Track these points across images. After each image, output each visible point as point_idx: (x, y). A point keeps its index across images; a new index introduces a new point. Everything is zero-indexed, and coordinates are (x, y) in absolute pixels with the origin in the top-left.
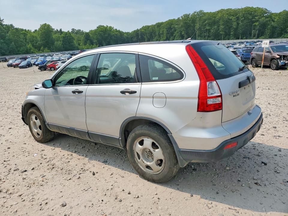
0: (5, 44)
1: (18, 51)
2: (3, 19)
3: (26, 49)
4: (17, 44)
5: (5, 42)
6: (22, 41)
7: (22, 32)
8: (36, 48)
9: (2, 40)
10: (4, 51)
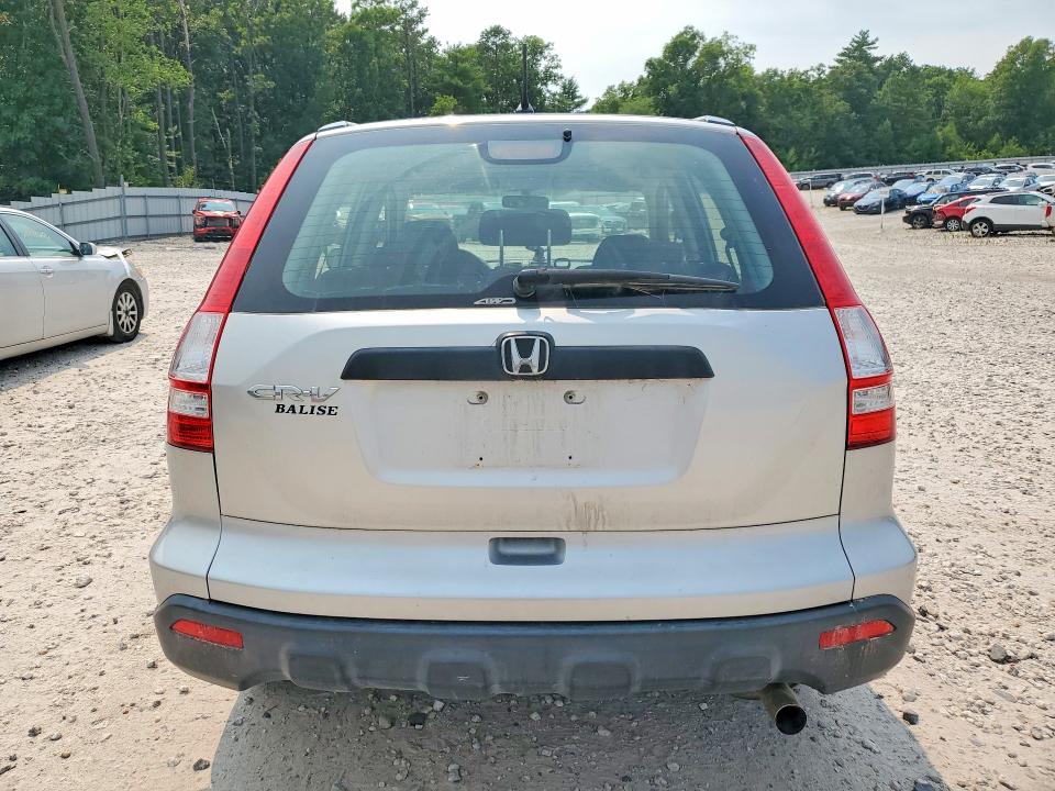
0: (859, 128)
1: (899, 151)
2: (877, 39)
3: (927, 144)
4: (899, 126)
5: (861, 121)
6: (919, 116)
7: (931, 82)
8: (969, 139)
9: (854, 114)
10: (852, 152)
